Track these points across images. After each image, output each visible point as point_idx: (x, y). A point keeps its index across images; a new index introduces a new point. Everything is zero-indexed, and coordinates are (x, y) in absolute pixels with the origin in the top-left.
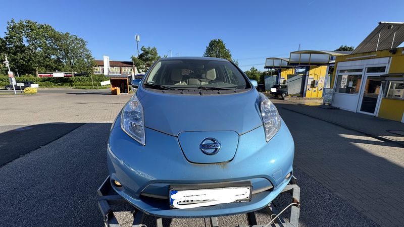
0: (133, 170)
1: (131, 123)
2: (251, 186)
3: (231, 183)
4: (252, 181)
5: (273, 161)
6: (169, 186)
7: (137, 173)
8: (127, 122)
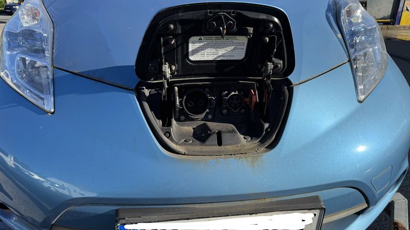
0: (36, 177)
1: (24, 60)
2: (321, 209)
3: (272, 203)
4: (323, 195)
5: (361, 149)
6: (117, 211)
7: (47, 185)
8: (12, 58)
